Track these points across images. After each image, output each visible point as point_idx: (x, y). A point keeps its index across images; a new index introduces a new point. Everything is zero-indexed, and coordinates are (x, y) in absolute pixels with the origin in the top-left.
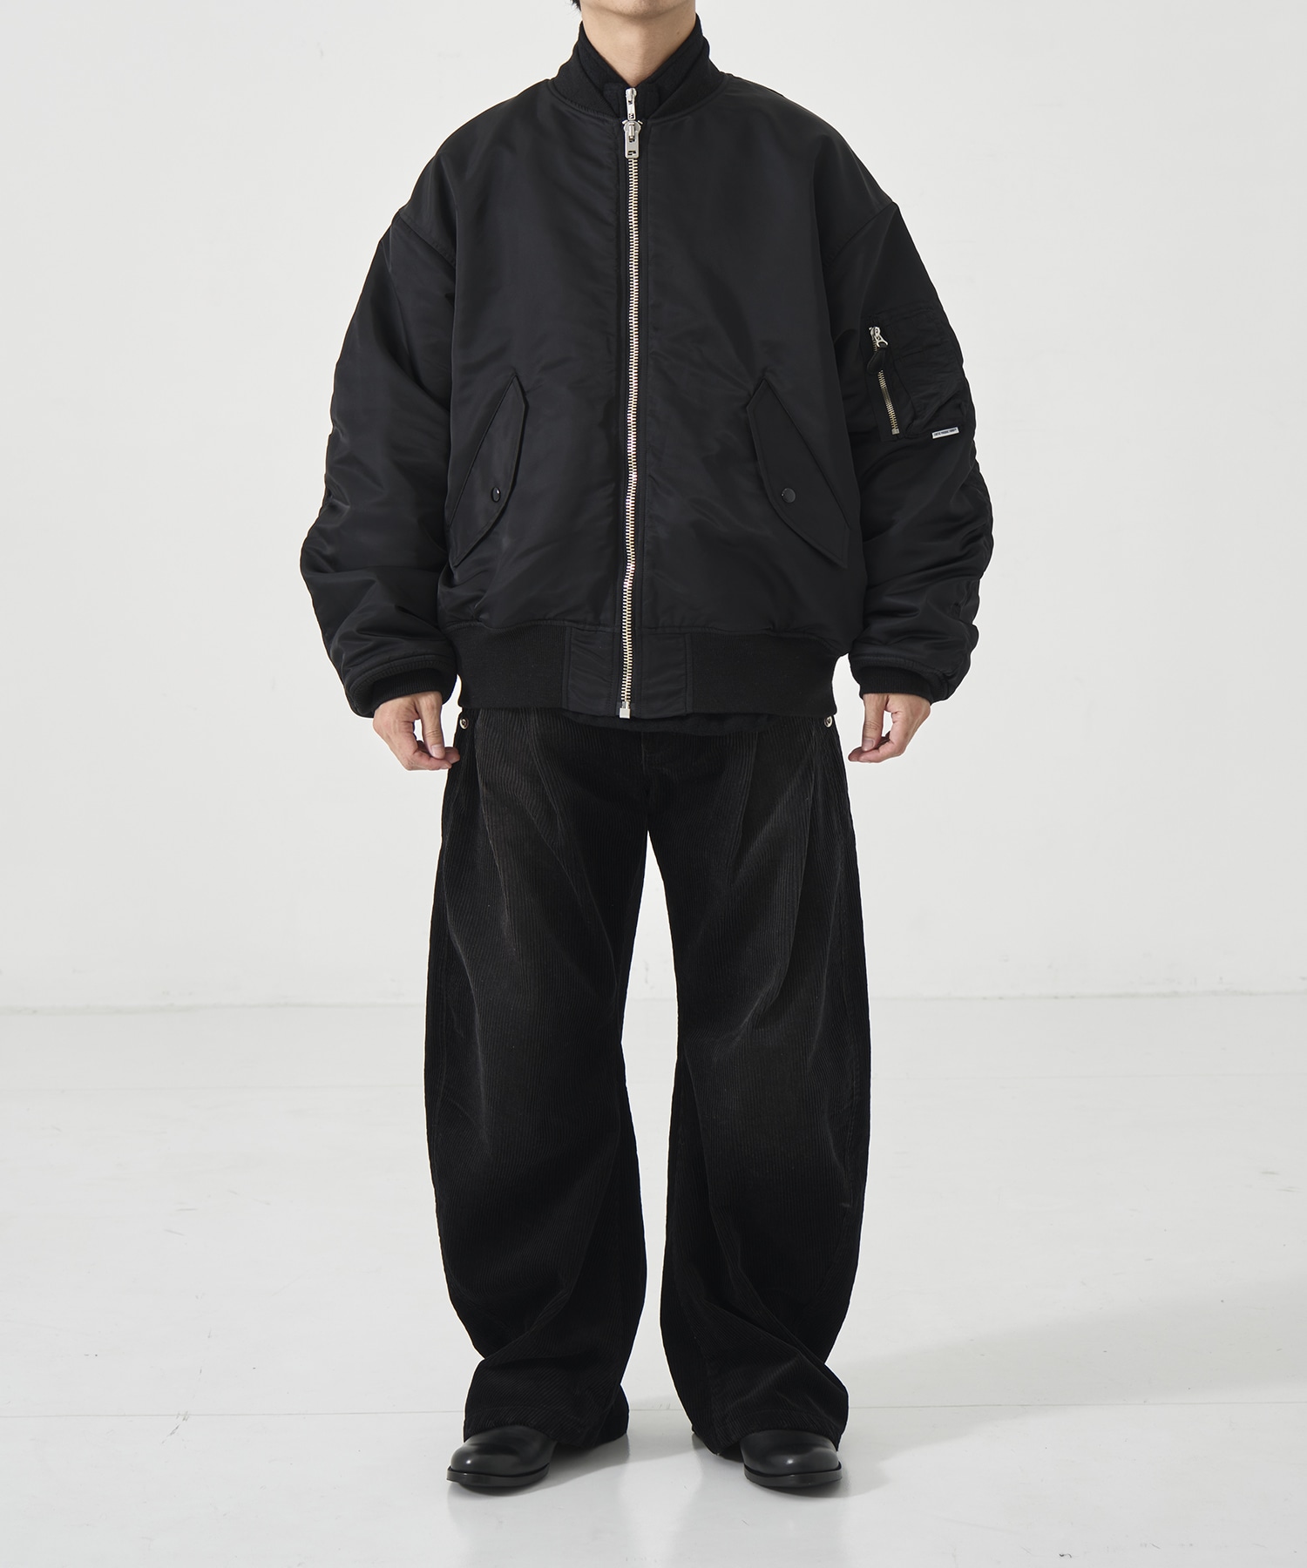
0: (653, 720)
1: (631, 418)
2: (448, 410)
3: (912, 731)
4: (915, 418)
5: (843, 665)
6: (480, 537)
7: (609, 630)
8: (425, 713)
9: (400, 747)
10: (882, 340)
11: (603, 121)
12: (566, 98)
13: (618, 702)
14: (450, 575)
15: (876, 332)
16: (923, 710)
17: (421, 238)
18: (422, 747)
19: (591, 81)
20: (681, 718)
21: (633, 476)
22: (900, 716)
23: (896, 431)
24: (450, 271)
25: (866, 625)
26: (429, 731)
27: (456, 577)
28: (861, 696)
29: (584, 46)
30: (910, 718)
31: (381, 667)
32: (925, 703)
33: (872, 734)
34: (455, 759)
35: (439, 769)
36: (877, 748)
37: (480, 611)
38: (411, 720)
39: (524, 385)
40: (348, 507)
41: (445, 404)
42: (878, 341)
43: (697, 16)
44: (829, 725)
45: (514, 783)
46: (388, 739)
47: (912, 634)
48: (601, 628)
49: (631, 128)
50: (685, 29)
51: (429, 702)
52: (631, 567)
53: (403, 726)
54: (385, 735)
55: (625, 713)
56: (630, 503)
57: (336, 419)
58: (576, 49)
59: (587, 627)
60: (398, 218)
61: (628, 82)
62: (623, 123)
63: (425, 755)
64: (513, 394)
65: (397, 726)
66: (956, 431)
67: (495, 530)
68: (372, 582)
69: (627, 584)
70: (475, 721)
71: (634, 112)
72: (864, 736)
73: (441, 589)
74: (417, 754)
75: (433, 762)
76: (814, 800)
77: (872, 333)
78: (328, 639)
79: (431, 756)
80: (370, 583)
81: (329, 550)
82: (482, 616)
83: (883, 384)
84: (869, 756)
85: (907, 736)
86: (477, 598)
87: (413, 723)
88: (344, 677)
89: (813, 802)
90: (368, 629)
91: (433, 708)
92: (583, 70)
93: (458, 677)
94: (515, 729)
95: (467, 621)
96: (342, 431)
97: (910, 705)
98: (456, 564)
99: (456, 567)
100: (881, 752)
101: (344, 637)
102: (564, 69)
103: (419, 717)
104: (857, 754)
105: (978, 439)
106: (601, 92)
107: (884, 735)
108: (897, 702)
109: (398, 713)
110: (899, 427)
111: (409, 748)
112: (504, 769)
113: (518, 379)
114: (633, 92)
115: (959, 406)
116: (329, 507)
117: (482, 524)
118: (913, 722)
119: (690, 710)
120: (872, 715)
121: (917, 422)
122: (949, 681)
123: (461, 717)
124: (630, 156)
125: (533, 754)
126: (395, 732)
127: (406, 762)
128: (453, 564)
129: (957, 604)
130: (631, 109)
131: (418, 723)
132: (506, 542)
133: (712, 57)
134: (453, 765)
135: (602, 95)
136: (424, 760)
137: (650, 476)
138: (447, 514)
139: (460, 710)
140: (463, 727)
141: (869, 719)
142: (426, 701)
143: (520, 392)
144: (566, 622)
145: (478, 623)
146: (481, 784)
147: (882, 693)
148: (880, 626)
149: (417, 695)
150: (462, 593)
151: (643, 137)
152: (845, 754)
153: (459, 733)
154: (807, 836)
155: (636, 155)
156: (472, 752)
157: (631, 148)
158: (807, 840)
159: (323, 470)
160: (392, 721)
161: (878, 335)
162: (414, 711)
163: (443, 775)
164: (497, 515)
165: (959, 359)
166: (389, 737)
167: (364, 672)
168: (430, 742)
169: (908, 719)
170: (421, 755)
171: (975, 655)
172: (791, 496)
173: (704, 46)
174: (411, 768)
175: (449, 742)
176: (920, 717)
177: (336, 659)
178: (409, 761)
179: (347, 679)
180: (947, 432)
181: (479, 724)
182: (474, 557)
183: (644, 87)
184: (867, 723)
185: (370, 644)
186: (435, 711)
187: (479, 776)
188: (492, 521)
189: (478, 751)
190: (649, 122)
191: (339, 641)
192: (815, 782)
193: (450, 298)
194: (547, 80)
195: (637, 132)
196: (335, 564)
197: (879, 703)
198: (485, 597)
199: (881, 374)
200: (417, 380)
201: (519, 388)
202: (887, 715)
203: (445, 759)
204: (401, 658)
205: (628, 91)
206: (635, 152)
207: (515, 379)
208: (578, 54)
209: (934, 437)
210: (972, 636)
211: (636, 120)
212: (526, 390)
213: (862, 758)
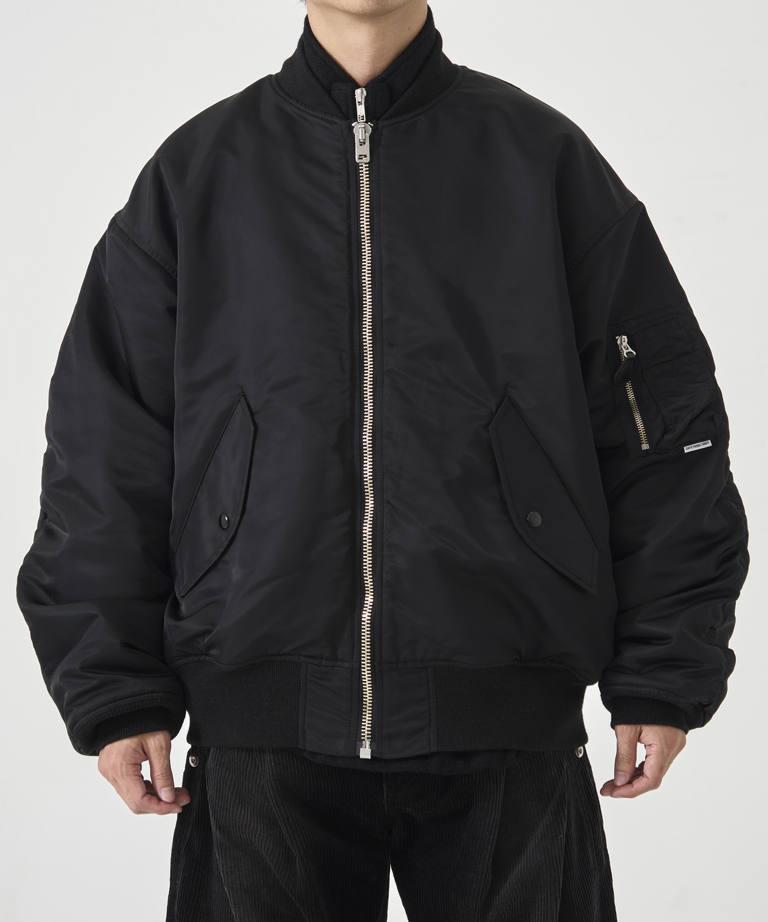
0: (395, 760)
1: (367, 439)
2: (171, 429)
3: (667, 764)
4: (665, 432)
5: (592, 694)
6: (208, 566)
7: (346, 665)
8: (154, 755)
9: (128, 791)
10: (630, 350)
11: (331, 123)
12: (291, 97)
13: (357, 742)
14: (176, 605)
15: (623, 341)
16: (679, 741)
17: (140, 248)
18: (150, 789)
19: (318, 80)
20: (425, 757)
21: (370, 504)
22: (654, 749)
23: (645, 447)
24: (172, 283)
25: (617, 653)
26: (158, 773)
27: (183, 608)
28: (613, 726)
29: (308, 40)
30: (665, 751)
31: (106, 707)
32: (680, 733)
33: (626, 767)
34: (185, 801)
35: (169, 813)
36: (630, 782)
37: (210, 646)
38: (138, 762)
39: (252, 406)
40: (67, 535)
41: (168, 423)
42: (625, 351)
43: (429, 8)
44: (581, 755)
45: (250, 825)
46: (114, 782)
47: (668, 663)
48: (338, 663)
49: (361, 131)
50: (416, 25)
51: (157, 742)
52: (369, 599)
53: (131, 769)
54: (111, 778)
55: (365, 753)
56: (367, 530)
57: (52, 438)
58: (301, 43)
59: (324, 662)
60: (114, 223)
61: (357, 81)
62: (353, 125)
63: (154, 800)
64: (240, 415)
65: (124, 769)
66: (709, 444)
67: (224, 558)
68: (96, 616)
69: (366, 616)
70: (206, 760)
71: (364, 113)
72: (616, 770)
73: (168, 621)
74: (146, 798)
75: (163, 806)
76: (568, 836)
77: (619, 342)
78: (48, 674)
79: (160, 800)
80: (91, 618)
81: (47, 580)
82: (212, 652)
83: (631, 396)
84: (621, 791)
85: (662, 769)
86: (207, 633)
87: (141, 765)
88: (67, 719)
89: (567, 838)
90: (92, 667)
91: (162, 748)
92: (310, 68)
93: (187, 713)
94: (249, 769)
95: (196, 655)
96: (59, 453)
97: (665, 737)
98: (183, 594)
99: (183, 597)
100: (635, 787)
101: (66, 675)
102: (288, 64)
103: (146, 756)
104: (611, 788)
105: (732, 452)
106: (329, 92)
107: (637, 766)
108: (652, 734)
109: (125, 755)
110: (649, 442)
111: (137, 791)
112: (239, 812)
113: (246, 399)
114: (362, 92)
115: (712, 418)
116: (45, 531)
117: (210, 552)
118: (668, 755)
119: (434, 749)
120: (625, 748)
121: (668, 437)
122: (706, 709)
123: (190, 753)
124: (361, 161)
125: (268, 795)
126: (122, 776)
127: (134, 807)
128: (180, 593)
129: (712, 628)
130: (361, 110)
131: (146, 765)
132: (236, 572)
133: (445, 50)
134: (183, 807)
135: (330, 95)
136: (154, 804)
137: (388, 502)
138: (171, 540)
139: (190, 746)
140: (192, 765)
141: (622, 751)
142: (154, 741)
143: (248, 414)
144: (302, 658)
145: (208, 658)
146: (214, 828)
147: (635, 724)
148: (632, 654)
149: (146, 736)
150: (190, 626)
151: (374, 140)
152: (599, 787)
153: (189, 772)
154: (561, 875)
155: (367, 160)
156: (204, 793)
157: (362, 152)
158: (561, 879)
159: (38, 490)
160: (119, 763)
161: (625, 344)
162: (141, 752)
163: (172, 819)
164: (226, 543)
165: (712, 367)
166: (115, 780)
167: (89, 713)
168: (159, 784)
169: (662, 752)
170: (150, 800)
171: (732, 681)
172: (536, 519)
173: (436, 39)
174: (139, 811)
175: (178, 782)
176: (676, 749)
177: (57, 696)
178: (137, 806)
179: (69, 720)
180: (699, 445)
181: (210, 763)
182: (201, 587)
183: (375, 85)
184: (621, 756)
185: (94, 682)
186: (164, 752)
187: (212, 819)
188: (221, 550)
189: (210, 793)
190: (380, 124)
191: (61, 678)
192: (568, 816)
193: (172, 311)
194: (270, 76)
195: (368, 135)
196: (54, 595)
197: (632, 736)
198: (214, 632)
199: (629, 386)
200: (137, 397)
201: (246, 409)
202: (640, 747)
203: (175, 802)
204: (128, 697)
205: (358, 92)
206: (365, 156)
207: (243, 398)
208: (303, 51)
209: (685, 452)
210: (729, 660)
211: (367, 122)
212: (254, 410)
213: (616, 793)
